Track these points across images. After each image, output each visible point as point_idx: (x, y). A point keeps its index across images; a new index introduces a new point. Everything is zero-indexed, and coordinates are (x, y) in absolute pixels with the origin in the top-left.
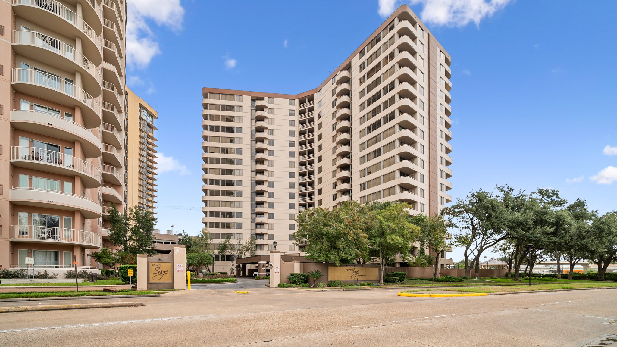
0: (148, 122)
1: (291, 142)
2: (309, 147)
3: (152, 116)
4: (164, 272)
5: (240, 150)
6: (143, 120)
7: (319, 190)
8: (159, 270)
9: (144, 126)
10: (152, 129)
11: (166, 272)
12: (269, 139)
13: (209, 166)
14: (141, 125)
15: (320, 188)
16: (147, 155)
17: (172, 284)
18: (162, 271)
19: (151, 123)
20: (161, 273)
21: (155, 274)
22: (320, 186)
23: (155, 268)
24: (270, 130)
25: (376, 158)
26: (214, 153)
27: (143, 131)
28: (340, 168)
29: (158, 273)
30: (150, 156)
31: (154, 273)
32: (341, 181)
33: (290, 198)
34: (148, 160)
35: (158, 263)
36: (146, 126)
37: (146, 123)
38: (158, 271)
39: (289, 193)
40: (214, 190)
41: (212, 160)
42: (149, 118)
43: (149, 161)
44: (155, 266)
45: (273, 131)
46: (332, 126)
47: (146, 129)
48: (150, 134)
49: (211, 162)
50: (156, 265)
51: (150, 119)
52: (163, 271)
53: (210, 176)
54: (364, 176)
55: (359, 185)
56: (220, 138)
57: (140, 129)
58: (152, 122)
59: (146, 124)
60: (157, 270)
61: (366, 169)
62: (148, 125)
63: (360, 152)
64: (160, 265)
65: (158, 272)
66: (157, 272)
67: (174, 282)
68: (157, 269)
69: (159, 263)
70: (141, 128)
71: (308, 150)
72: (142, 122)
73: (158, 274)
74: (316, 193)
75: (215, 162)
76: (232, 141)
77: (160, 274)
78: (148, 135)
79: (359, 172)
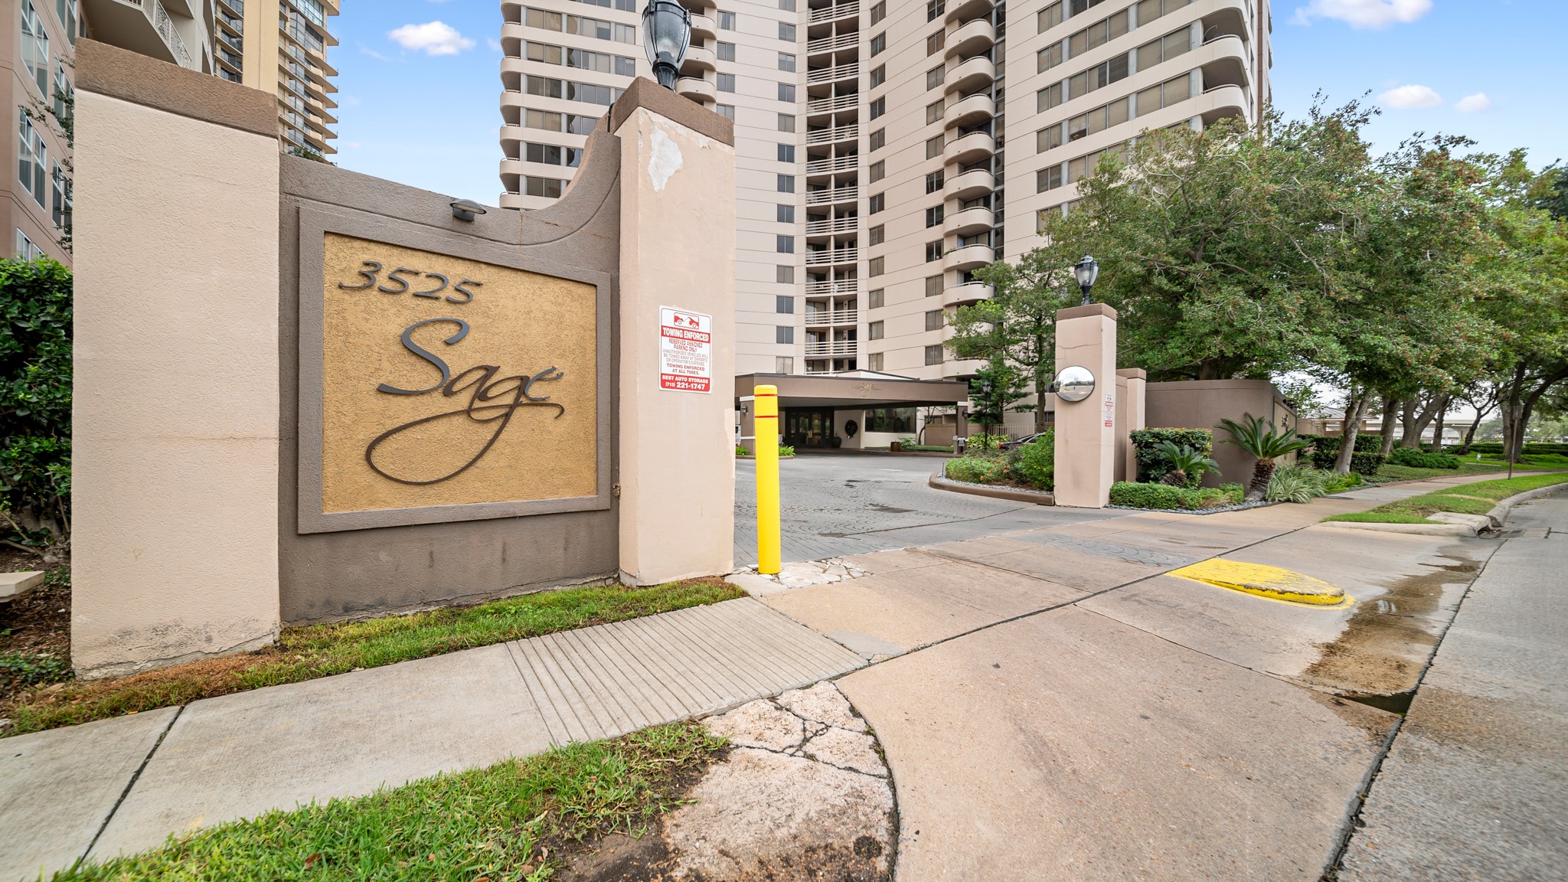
0: (310, 18)
1: (783, 57)
2: (838, 76)
3: (323, 7)
4: (521, 390)
5: (628, 61)
6: (293, 10)
7: (872, 199)
8: (457, 361)
9: (296, 28)
10: (322, 42)
11: (535, 391)
12: (718, 39)
13: (521, 99)
14: (288, 24)
15: (875, 192)
16: (305, 108)
17: (596, 519)
18: (490, 371)
19: (316, 22)
20: (482, 395)
21: (404, 410)
22: (878, 187)
23: (395, 327)
24: (721, 15)
25: (1109, 86)
26: (542, 61)
27: (292, 42)
28: (957, 129)
29: (438, 396)
30: (314, 114)
31: (384, 390)
32: (960, 167)
33: (780, 220)
34: (308, 124)
35: (439, 266)
36: (303, 30)
37: (302, 21)
38: (439, 366)
39: (778, 205)
40: (541, 179)
41: (536, 85)
42: (311, 9)
43: (312, 129)
44: (406, 298)
45: (731, 18)
46: (926, 7)
47: (302, 36)
48: (313, 52)
49: (533, 90)
50: (415, 285)
51: (317, 14)
52: (506, 371)
53: (524, 134)
54: (1056, 146)
55: (1035, 174)
56: (564, 18)
57: (282, 34)
58: (322, 22)
59: (304, 25)
60: (436, 349)
61: (1065, 126)
62: (310, 28)
63: (1038, 73)
64: (465, 292)
65: (433, 379)
66: (426, 378)
67: (615, 498)
68: (430, 341)
69: (457, 272)
70: (288, 32)
71: (836, 83)
72: (289, 14)
73: (439, 404)
74: (863, 207)
75: (545, 89)
76: (603, 34)
77: (468, 412)
78: (307, 54)
79: (1036, 133)
